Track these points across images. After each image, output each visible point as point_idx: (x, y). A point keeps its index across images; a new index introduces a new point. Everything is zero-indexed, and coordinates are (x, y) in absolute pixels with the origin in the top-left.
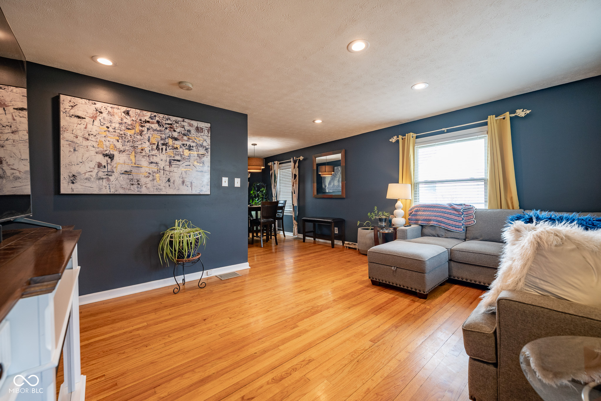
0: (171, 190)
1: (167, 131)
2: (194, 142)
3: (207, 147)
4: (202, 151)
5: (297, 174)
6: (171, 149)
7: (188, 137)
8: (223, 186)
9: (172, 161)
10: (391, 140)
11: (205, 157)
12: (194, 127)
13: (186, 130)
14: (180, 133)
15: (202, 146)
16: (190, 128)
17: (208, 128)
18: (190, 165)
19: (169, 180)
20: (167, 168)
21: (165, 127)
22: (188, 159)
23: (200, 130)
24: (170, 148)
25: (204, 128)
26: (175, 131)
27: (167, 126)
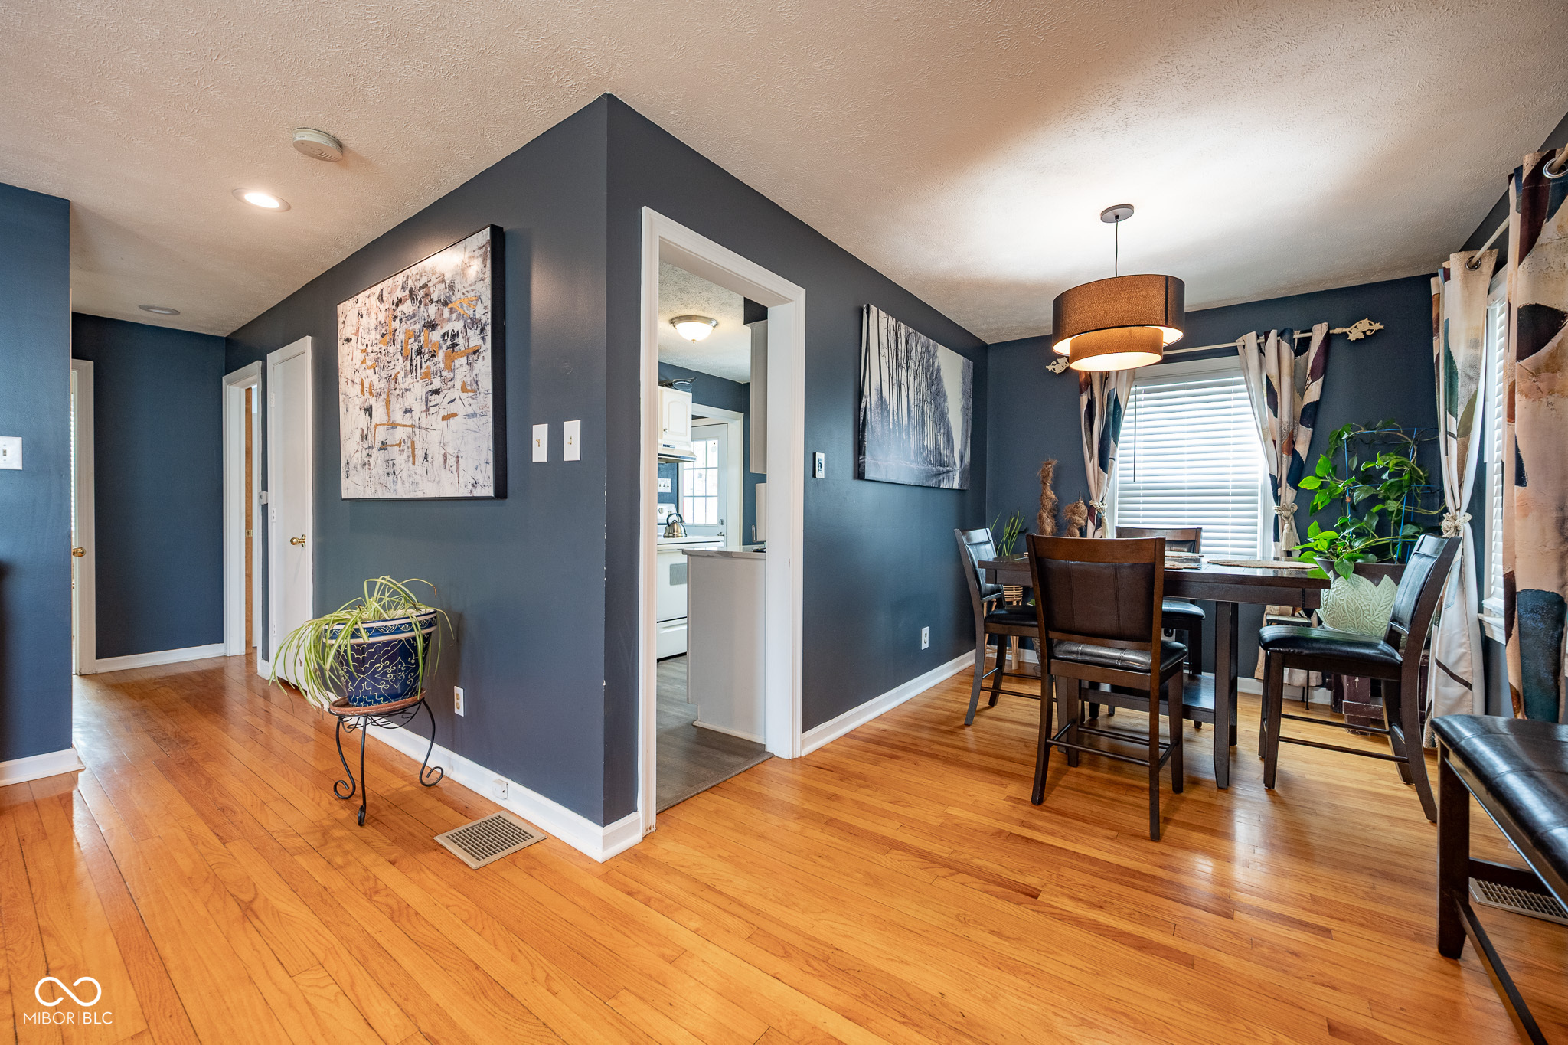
0: (430, 484)
1: (422, 308)
2: (458, 319)
3: (484, 320)
7: (450, 305)
9: (430, 397)
11: (480, 358)
13: (447, 285)
14: (438, 302)
15: (473, 322)
19: (426, 456)
20: (423, 419)
21: (419, 299)
24: (426, 358)
26: (431, 301)
27: (422, 293)
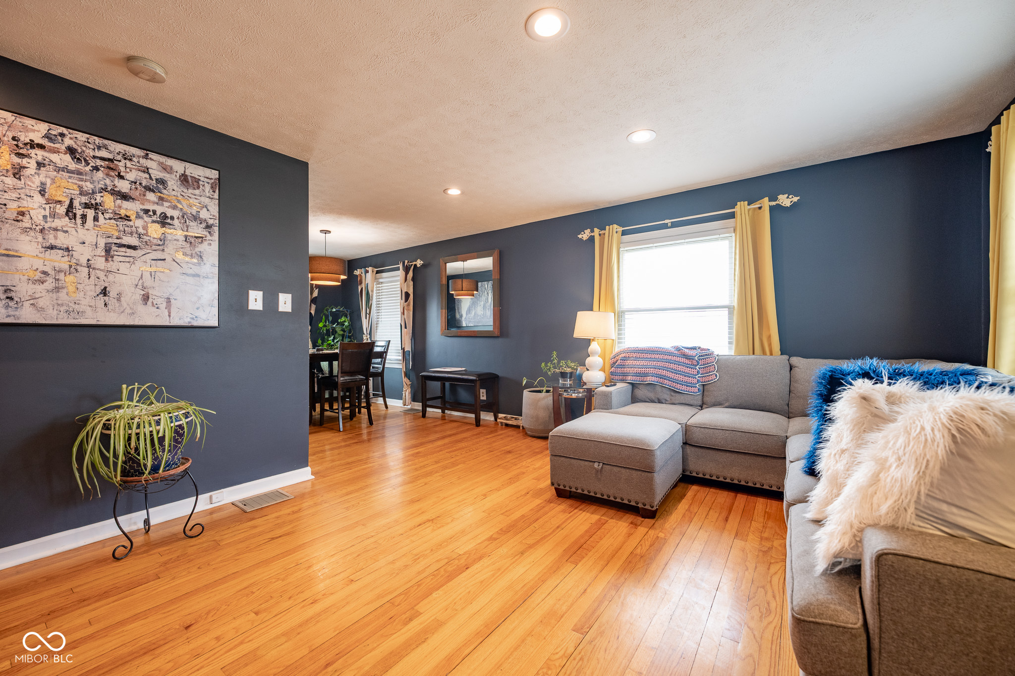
0: (112, 314)
1: (100, 174)
2: (175, 207)
3: (211, 222)
4: (196, 230)
5: (411, 292)
6: (110, 219)
7: (159, 194)
8: (250, 308)
9: (114, 248)
10: (580, 236)
11: (206, 243)
12: (175, 173)
13: (154, 178)
14: (135, 183)
15: (195, 218)
16: (165, 175)
17: (213, 181)
18: (165, 260)
19: (104, 292)
20: (100, 263)
21: (92, 164)
22: (159, 245)
23: (190, 181)
24: (107, 216)
25: (202, 179)
26: (121, 177)
27: (99, 163)
